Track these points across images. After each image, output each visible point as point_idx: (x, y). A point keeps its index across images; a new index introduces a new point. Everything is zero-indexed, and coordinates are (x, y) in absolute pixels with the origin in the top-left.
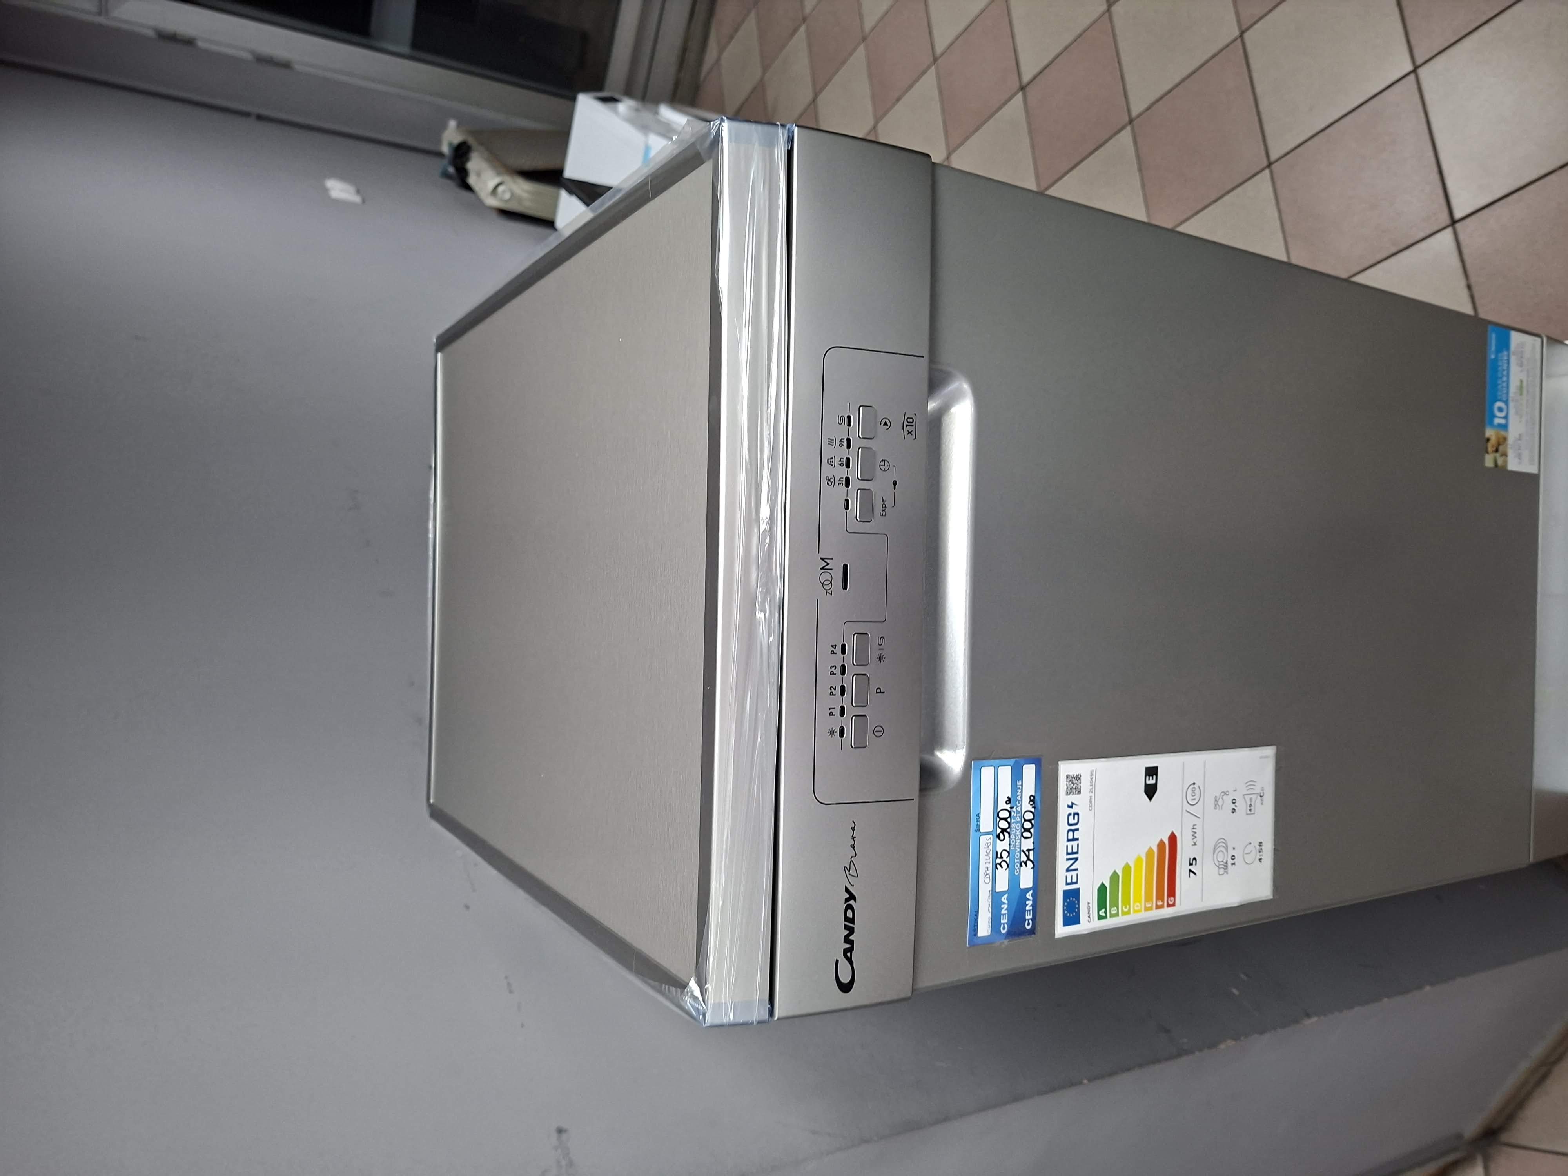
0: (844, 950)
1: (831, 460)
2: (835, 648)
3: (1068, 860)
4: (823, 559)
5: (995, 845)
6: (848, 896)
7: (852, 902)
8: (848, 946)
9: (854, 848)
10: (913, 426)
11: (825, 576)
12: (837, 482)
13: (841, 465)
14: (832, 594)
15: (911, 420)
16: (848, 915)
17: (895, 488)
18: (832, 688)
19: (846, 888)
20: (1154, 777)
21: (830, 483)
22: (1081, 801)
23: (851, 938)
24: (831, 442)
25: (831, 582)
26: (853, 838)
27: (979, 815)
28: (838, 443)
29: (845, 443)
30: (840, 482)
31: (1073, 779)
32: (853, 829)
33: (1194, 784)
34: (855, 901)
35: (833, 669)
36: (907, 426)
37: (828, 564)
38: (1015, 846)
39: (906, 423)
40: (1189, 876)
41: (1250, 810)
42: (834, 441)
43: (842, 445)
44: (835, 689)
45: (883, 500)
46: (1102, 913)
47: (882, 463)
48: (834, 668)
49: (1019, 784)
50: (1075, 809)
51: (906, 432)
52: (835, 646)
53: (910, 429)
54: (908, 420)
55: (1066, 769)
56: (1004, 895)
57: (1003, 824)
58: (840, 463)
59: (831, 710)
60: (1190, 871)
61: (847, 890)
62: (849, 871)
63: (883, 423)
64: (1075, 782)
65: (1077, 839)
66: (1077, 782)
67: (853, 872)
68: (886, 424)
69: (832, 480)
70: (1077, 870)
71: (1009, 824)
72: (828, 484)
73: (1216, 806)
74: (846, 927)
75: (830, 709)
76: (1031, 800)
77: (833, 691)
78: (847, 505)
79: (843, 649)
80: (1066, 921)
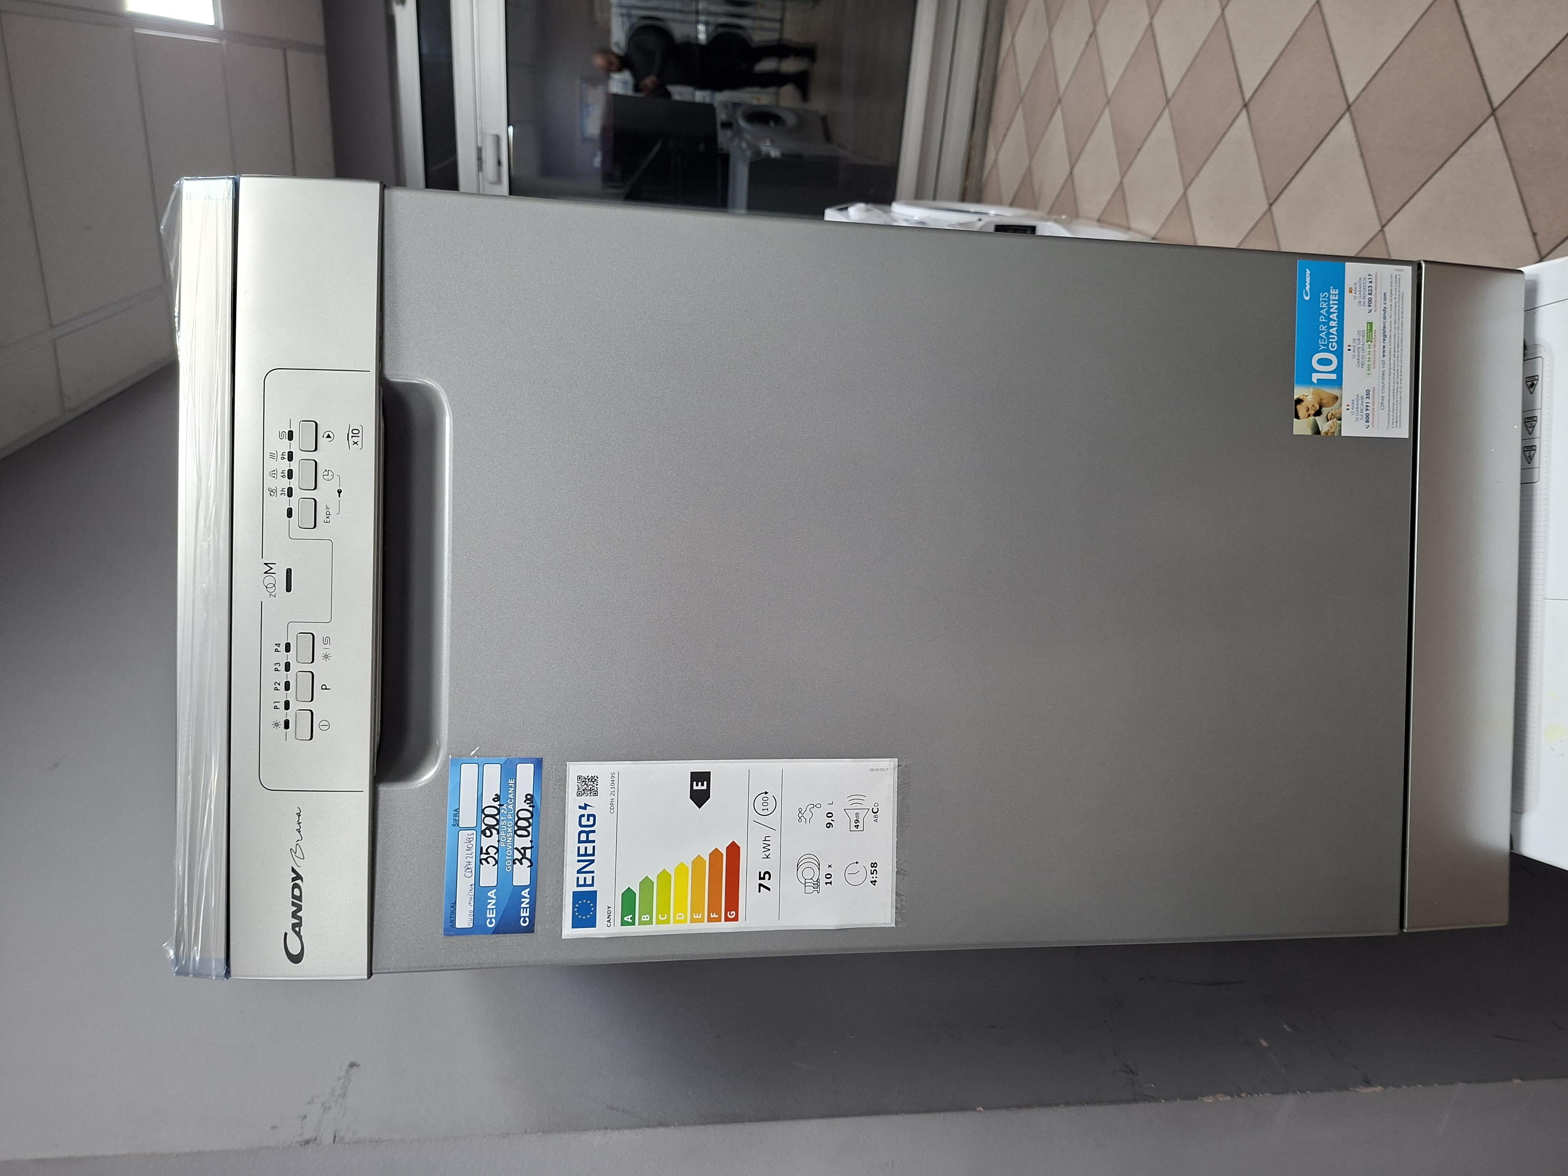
0: (293, 924)
1: (274, 472)
2: (279, 647)
3: (579, 861)
4: (266, 564)
5: (479, 841)
6: (295, 876)
7: (298, 882)
8: (296, 921)
9: (299, 832)
10: (359, 437)
11: (269, 580)
12: (279, 492)
13: (282, 477)
14: (275, 596)
15: (357, 432)
16: (295, 893)
17: (339, 496)
18: (276, 684)
19: (293, 868)
20: (705, 783)
21: (272, 493)
22: (598, 805)
23: (299, 914)
24: (272, 456)
25: (274, 585)
26: (299, 824)
27: (457, 811)
28: (280, 457)
29: (286, 457)
30: (283, 492)
31: (587, 780)
33: (766, 793)
34: (302, 881)
35: (277, 666)
36: (352, 437)
37: (271, 568)
38: (506, 843)
39: (351, 435)
40: (759, 891)
41: (857, 826)
42: (276, 455)
43: (284, 458)
44: (279, 685)
45: (327, 508)
46: (628, 919)
47: (326, 473)
48: (279, 664)
49: (511, 782)
51: (351, 443)
52: (279, 644)
53: (355, 439)
54: (354, 432)
55: (575, 770)
56: (493, 890)
57: (491, 821)
58: (282, 474)
59: (276, 704)
60: (760, 885)
61: (293, 870)
62: (295, 853)
63: (326, 435)
64: (588, 785)
66: (592, 783)
67: (299, 854)
68: (329, 436)
69: (274, 491)
70: (593, 872)
71: (498, 821)
72: (271, 495)
73: (800, 818)
74: (293, 904)
75: (275, 702)
76: (527, 799)
77: (277, 686)
78: (290, 513)
79: (288, 648)
80: (577, 923)
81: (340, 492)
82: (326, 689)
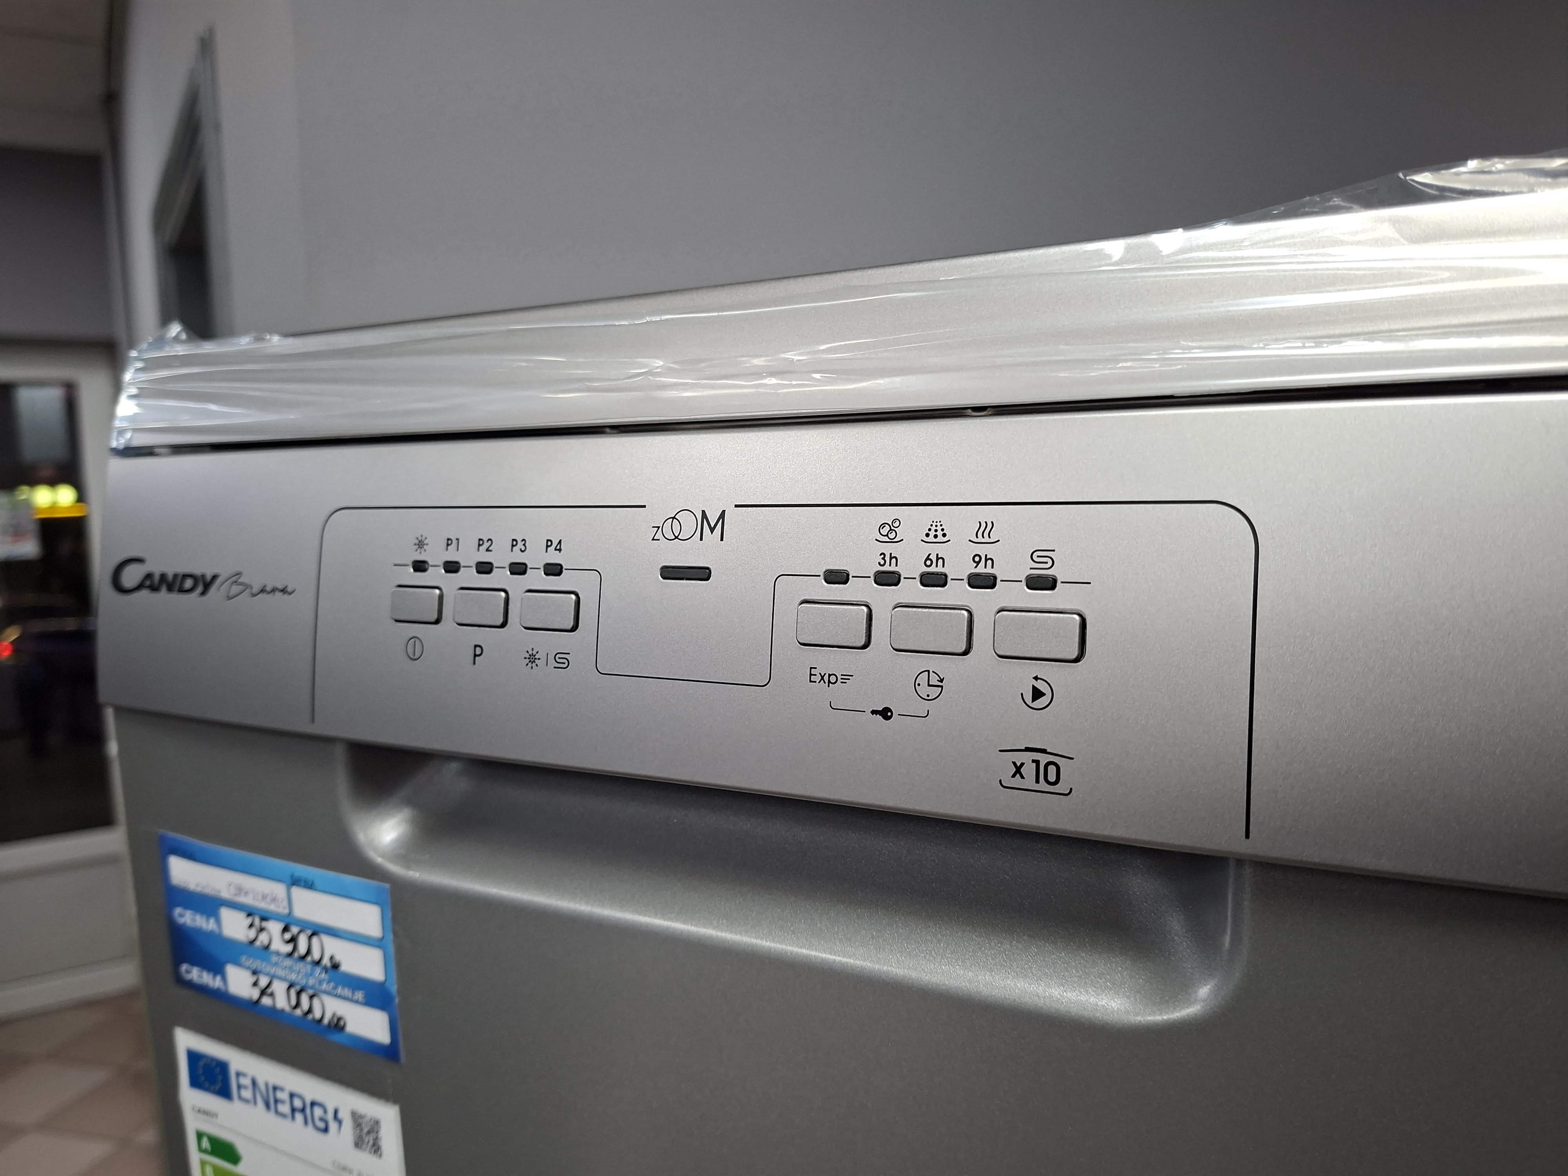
0: (153, 574)
1: (940, 533)
2: (556, 549)
4: (723, 515)
5: (277, 917)
6: (208, 579)
7: (200, 587)
8: (156, 581)
10: (1037, 781)
11: (689, 524)
12: (888, 549)
13: (928, 558)
14: (653, 539)
15: (1052, 778)
16: (187, 580)
17: (873, 712)
18: (490, 542)
19: (218, 576)
21: (885, 531)
22: (344, 1145)
23: (164, 587)
24: (985, 530)
25: (676, 538)
26: (274, 590)
27: (311, 886)
28: (982, 550)
29: (981, 569)
30: (887, 559)
31: (375, 1136)
32: (284, 591)
34: (201, 595)
35: (521, 545)
36: (1037, 762)
37: (712, 530)
38: (277, 964)
39: (1043, 759)
42: (987, 539)
43: (978, 563)
44: (488, 550)
45: (846, 678)
46: (205, 1143)
47: (934, 680)
48: (523, 549)
49: (359, 995)
50: (333, 1126)
51: (1020, 758)
52: (560, 550)
53: (1029, 770)
54: (1052, 769)
56: (217, 926)
57: (303, 945)
58: (933, 557)
59: (455, 542)
61: (214, 578)
62: (235, 583)
63: (1041, 686)
64: (372, 1137)
65: (293, 1118)
66: (371, 1144)
67: (235, 589)
68: (1037, 694)
69: (892, 536)
71: (305, 958)
72: (883, 526)
75: (457, 539)
76: (338, 1020)
77: (486, 545)
78: (836, 577)
79: (553, 570)
80: (194, 1057)
81: (886, 713)
82: (475, 656)
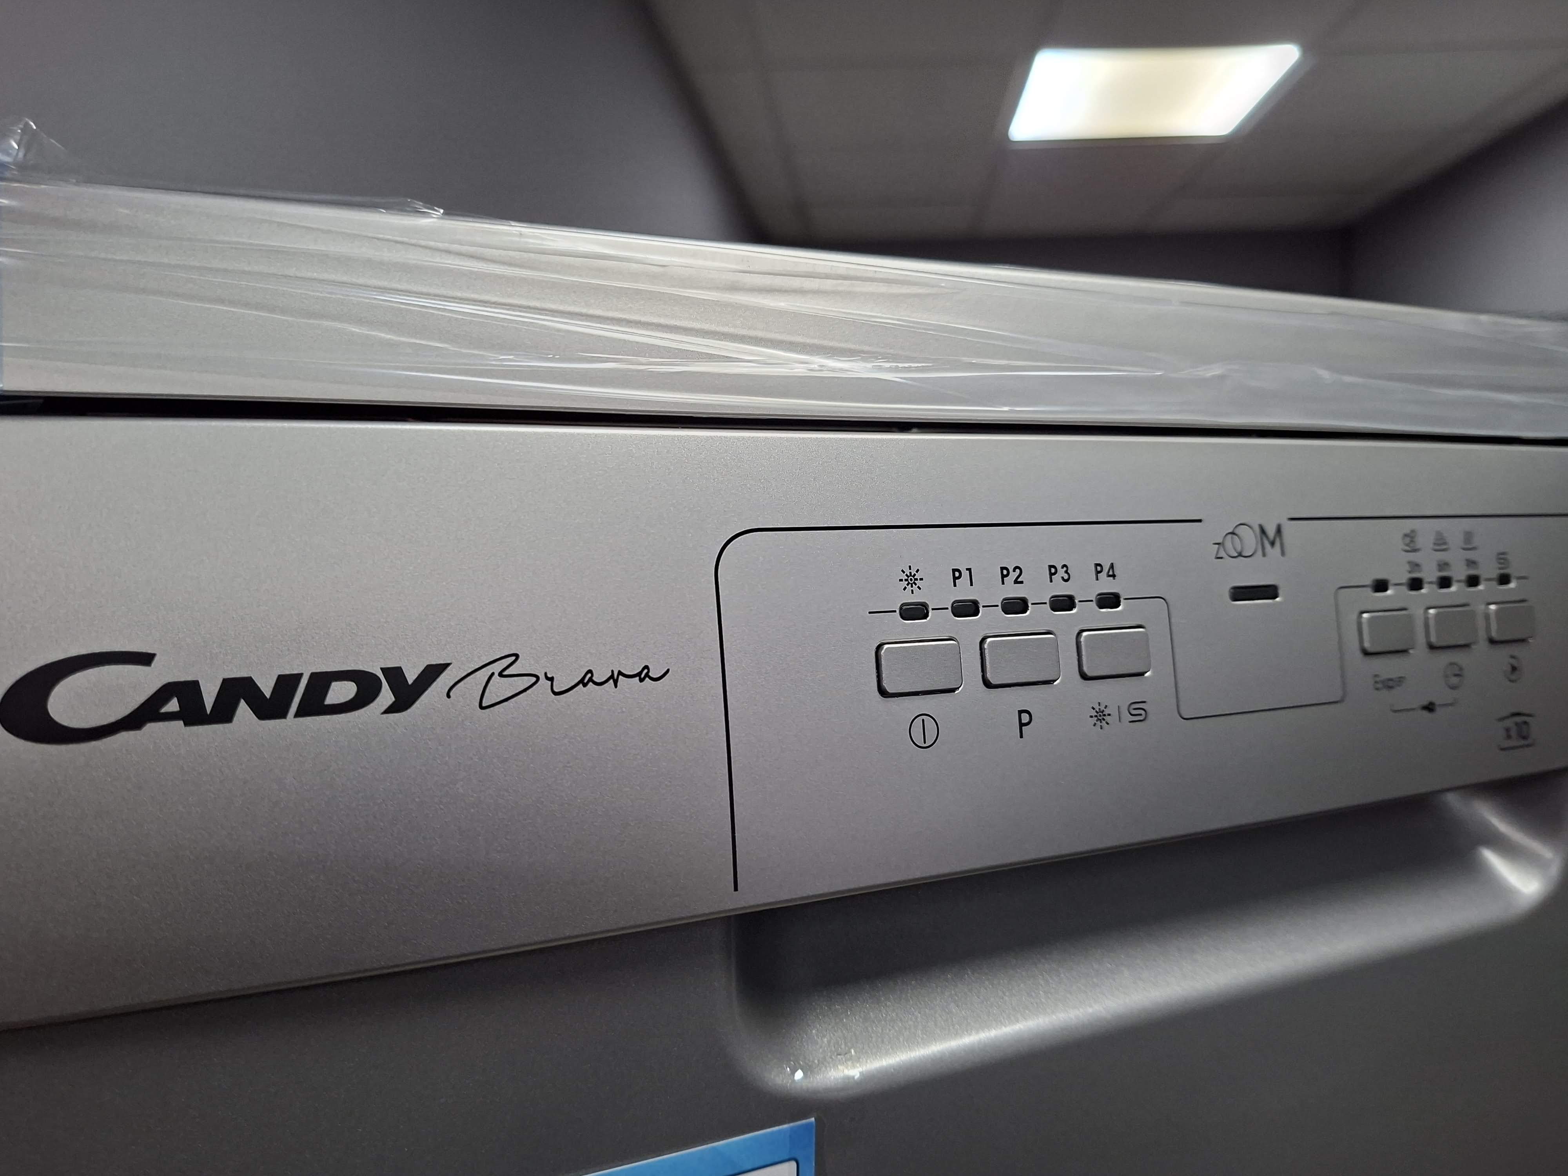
0: (195, 685)
1: (1441, 542)
2: (1109, 576)
4: (1279, 530)
6: (411, 677)
7: (386, 697)
8: (209, 696)
9: (582, 682)
11: (1250, 540)
12: (1412, 557)
13: (1438, 564)
14: (1215, 558)
16: (336, 686)
17: (1422, 707)
18: (1018, 571)
19: (445, 666)
21: (1408, 541)
23: (243, 710)
24: (1468, 536)
25: (1239, 554)
26: (614, 678)
28: (1468, 555)
29: (1470, 571)
30: (1413, 566)
32: (643, 675)
34: (390, 710)
35: (1061, 572)
36: (1517, 724)
37: (1273, 544)
39: (1520, 720)
42: (1468, 546)
43: (1468, 566)
44: (1016, 582)
45: (1398, 679)
47: (1457, 670)
48: (1066, 577)
51: (1509, 723)
52: (1114, 576)
54: (1525, 727)
58: (1441, 563)
59: (965, 574)
61: (432, 672)
62: (501, 675)
63: (1517, 662)
67: (500, 688)
68: (1514, 669)
69: (1413, 545)
72: (1405, 537)
74: (287, 683)
75: (969, 570)
77: (1013, 575)
78: (1381, 586)
79: (1109, 601)
81: (1430, 708)
82: (1022, 725)
